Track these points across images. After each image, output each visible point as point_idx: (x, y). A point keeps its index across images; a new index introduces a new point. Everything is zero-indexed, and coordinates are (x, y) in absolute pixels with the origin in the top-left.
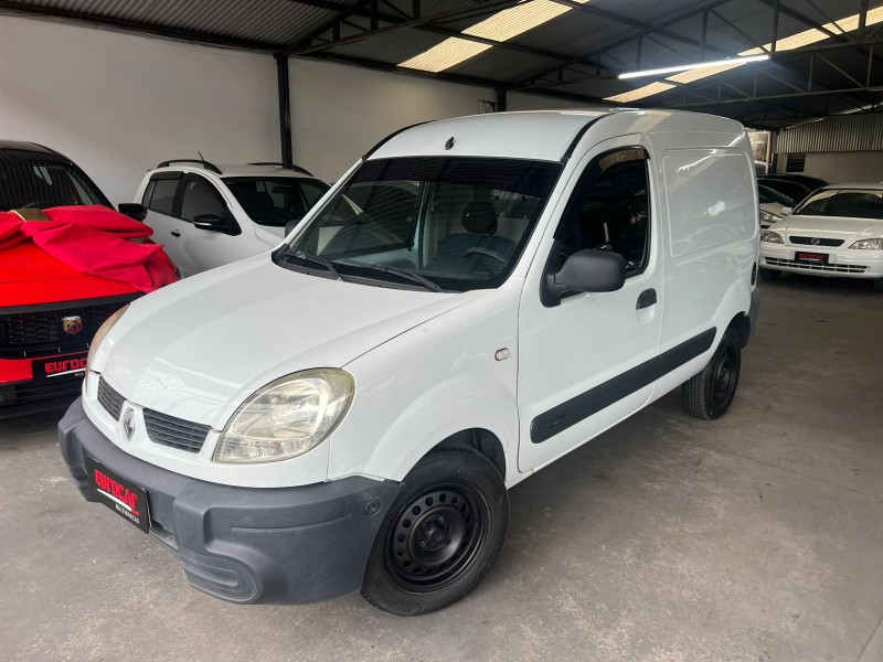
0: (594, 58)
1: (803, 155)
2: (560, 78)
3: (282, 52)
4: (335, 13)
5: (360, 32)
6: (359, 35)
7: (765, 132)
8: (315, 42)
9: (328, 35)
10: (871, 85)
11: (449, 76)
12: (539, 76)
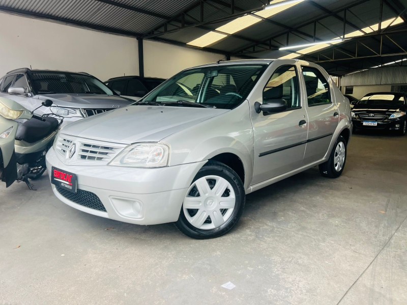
0: (268, 42)
1: (352, 86)
2: (254, 50)
3: (140, 37)
4: (165, 20)
5: (176, 28)
6: (176, 29)
7: (336, 77)
8: (155, 32)
9: (162, 29)
10: (382, 54)
11: (207, 49)
12: (244, 50)
